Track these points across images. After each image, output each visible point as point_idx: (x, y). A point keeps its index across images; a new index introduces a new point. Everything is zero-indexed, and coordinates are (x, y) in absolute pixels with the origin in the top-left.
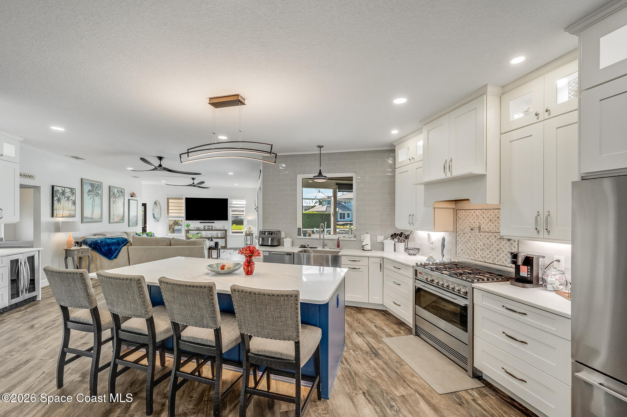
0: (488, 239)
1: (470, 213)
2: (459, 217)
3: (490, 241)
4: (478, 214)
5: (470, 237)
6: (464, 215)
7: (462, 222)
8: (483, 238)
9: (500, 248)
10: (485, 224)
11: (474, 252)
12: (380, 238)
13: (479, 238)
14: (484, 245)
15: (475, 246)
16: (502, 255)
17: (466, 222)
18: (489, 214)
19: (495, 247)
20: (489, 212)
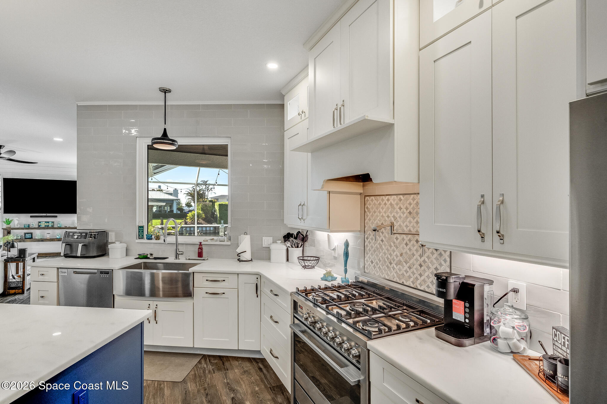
0: (406, 244)
1: (383, 200)
2: (367, 208)
3: (410, 249)
4: (393, 202)
5: (382, 241)
6: (375, 204)
7: (372, 216)
8: (400, 244)
9: (424, 261)
10: (402, 219)
11: (388, 267)
12: (267, 241)
13: (394, 243)
14: (401, 255)
15: (389, 257)
16: (426, 274)
17: (377, 216)
18: (408, 202)
19: (417, 260)
20: (407, 200)
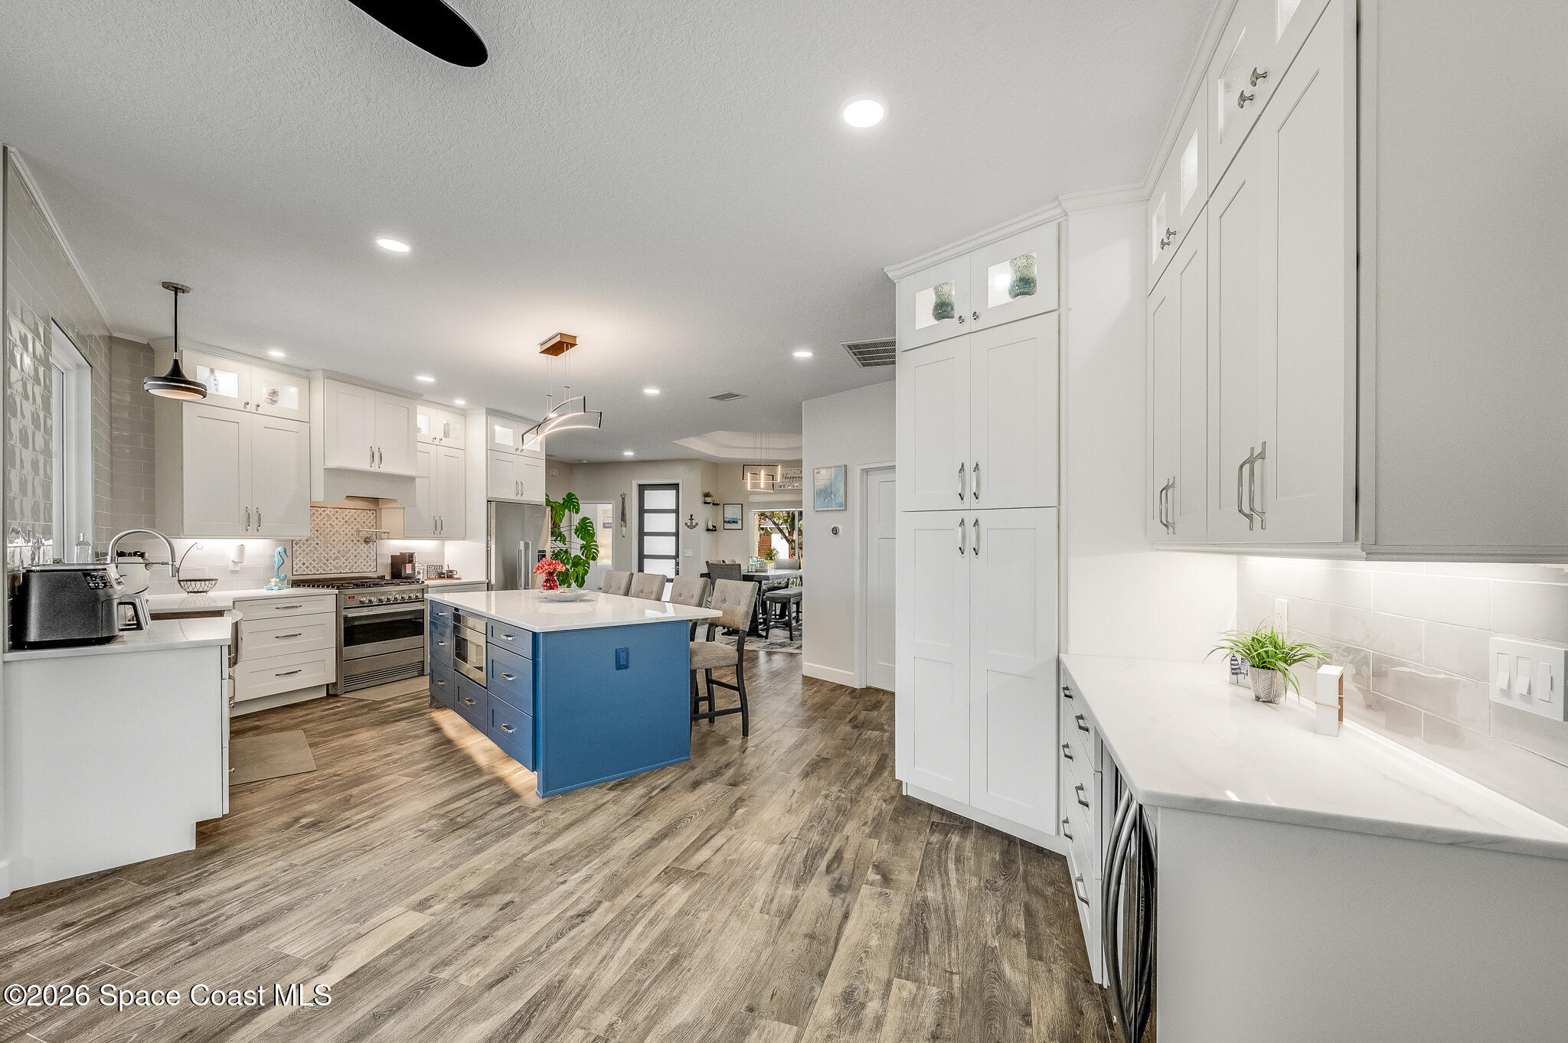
0: (343, 544)
1: (317, 511)
8: (337, 544)
9: (359, 553)
14: (338, 552)
19: (353, 553)
20: (344, 512)
